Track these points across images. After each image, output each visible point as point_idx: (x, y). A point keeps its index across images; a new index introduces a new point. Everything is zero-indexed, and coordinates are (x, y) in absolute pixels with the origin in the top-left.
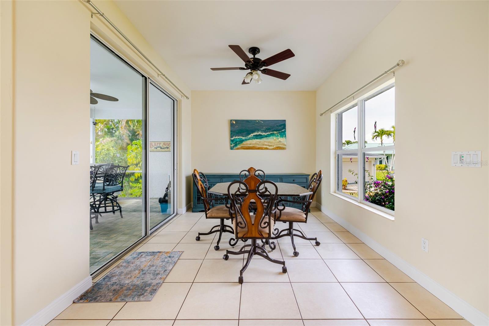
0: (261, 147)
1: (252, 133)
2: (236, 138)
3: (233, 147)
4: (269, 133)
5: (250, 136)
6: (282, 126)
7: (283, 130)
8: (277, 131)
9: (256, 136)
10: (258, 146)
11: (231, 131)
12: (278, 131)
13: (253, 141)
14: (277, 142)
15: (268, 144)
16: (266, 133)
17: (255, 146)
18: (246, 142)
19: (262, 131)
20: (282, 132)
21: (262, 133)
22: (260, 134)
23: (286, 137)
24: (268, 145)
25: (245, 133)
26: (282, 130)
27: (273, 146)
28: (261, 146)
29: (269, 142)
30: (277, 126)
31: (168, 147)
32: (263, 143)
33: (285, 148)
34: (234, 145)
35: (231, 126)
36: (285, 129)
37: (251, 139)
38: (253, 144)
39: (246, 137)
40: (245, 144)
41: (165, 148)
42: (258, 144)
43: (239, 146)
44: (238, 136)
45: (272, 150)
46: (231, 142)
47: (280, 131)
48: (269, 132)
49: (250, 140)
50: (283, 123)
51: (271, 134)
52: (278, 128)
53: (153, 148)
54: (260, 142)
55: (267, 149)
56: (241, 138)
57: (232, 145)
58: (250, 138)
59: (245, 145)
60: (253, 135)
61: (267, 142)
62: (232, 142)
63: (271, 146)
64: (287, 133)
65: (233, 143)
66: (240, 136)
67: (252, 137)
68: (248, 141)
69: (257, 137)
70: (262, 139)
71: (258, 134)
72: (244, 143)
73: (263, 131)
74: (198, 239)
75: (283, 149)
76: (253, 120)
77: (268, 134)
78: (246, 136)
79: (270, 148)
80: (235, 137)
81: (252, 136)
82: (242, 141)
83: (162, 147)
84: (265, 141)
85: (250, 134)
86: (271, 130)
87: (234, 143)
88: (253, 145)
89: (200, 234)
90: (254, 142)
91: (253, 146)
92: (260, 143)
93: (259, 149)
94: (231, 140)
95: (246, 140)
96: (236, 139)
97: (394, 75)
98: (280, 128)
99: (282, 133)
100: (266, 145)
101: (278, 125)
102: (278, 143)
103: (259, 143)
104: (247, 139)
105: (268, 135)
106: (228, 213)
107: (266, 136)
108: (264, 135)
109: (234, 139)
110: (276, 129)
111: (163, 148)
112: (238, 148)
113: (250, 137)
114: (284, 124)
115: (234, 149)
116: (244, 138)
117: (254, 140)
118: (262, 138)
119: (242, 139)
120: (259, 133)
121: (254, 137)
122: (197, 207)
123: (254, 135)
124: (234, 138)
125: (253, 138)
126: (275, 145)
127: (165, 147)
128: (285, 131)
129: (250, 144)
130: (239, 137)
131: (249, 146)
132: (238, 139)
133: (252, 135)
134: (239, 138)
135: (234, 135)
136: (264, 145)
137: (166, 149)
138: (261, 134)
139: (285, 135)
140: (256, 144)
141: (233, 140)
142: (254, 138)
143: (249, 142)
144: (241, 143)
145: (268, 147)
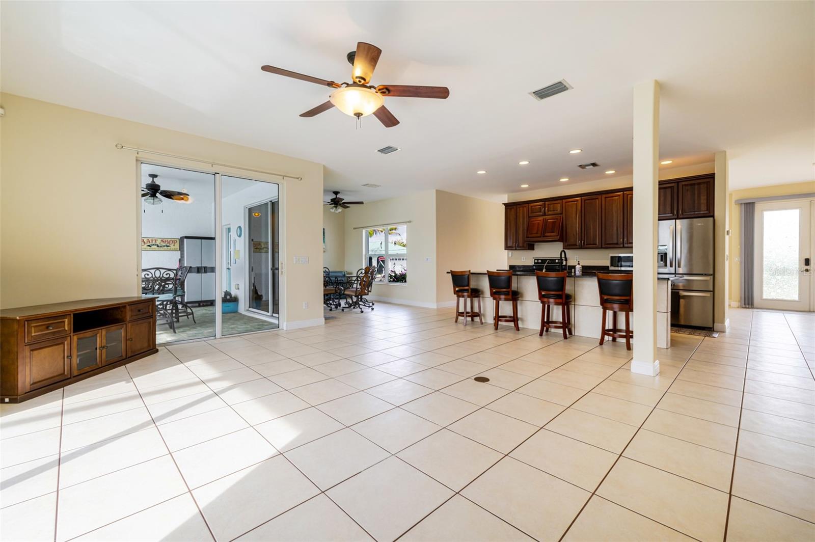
31: (168, 245)
41: (164, 246)
53: (146, 245)
83: (159, 245)
111: (161, 246)
127: (164, 244)
137: (166, 247)
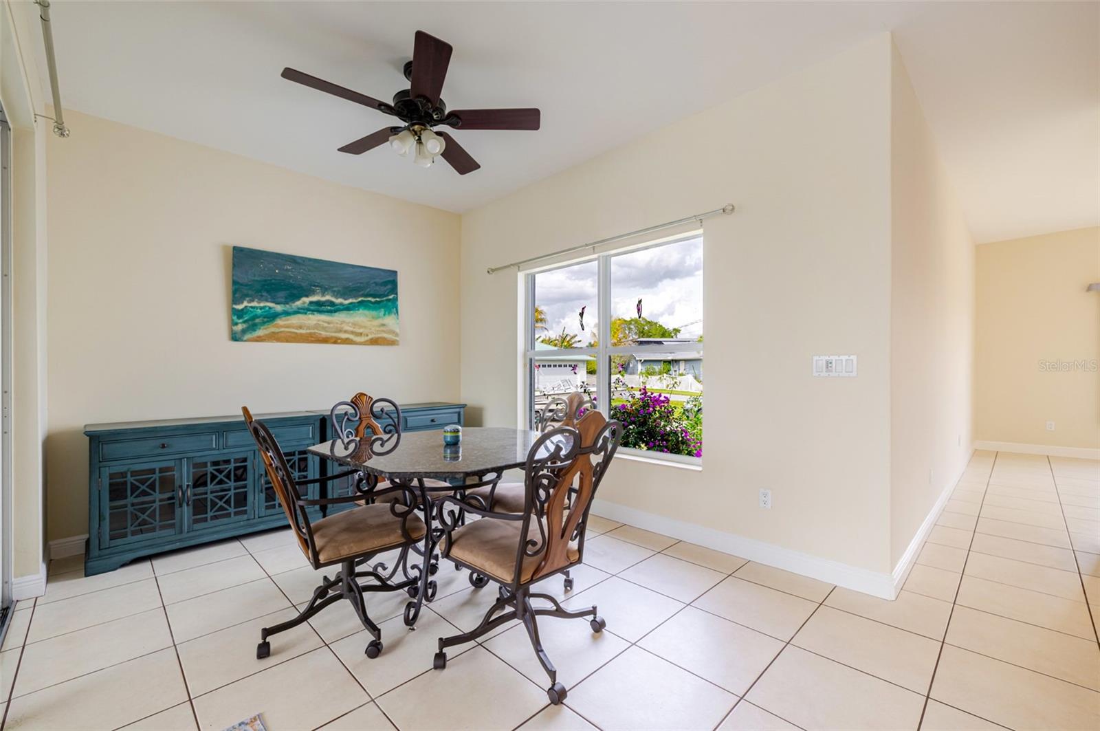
0: (332, 337)
1: (307, 296)
2: (253, 304)
3: (244, 331)
4: (354, 301)
5: (298, 303)
6: (389, 286)
7: (391, 297)
8: (375, 298)
9: (319, 303)
10: (324, 334)
11: (234, 283)
12: (379, 297)
13: (309, 319)
14: (377, 326)
15: (351, 329)
16: (345, 299)
17: (315, 333)
18: (288, 320)
19: (338, 294)
20: (389, 300)
21: (337, 298)
22: (328, 301)
23: (397, 312)
24: (352, 333)
25: (282, 294)
26: (387, 295)
27: (367, 335)
28: (333, 334)
29: (355, 324)
30: (376, 284)
32: (339, 326)
33: (397, 340)
34: (245, 326)
35: (234, 265)
36: (397, 294)
37: (300, 311)
38: (308, 328)
39: (288, 306)
40: (282, 327)
42: (324, 329)
43: (260, 332)
44: (260, 301)
45: (361, 346)
46: (235, 318)
47: (385, 299)
48: (356, 297)
49: (300, 315)
50: (391, 279)
51: (359, 302)
52: (377, 288)
54: (329, 323)
55: (347, 342)
56: (270, 308)
57: (240, 327)
58: (299, 309)
59: (282, 329)
60: (308, 302)
61: (350, 324)
62: (239, 317)
63: (361, 334)
64: (399, 303)
65: (241, 321)
66: (267, 301)
67: (306, 305)
68: (292, 316)
69: (319, 307)
70: (337, 314)
71: (323, 299)
72: (279, 322)
73: (339, 292)
74: (264, 651)
75: (392, 343)
76: (310, 260)
77: (351, 303)
78: (286, 303)
79: (358, 339)
80: (250, 302)
81: (304, 303)
82: (272, 317)
84: (343, 322)
85: (299, 298)
86: (361, 293)
87: (244, 322)
88: (308, 331)
89: (267, 632)
90: (310, 322)
91: (310, 334)
92: (332, 325)
93: (325, 340)
94: (233, 309)
95: (287, 313)
96: (252, 307)
97: (701, 226)
98: (383, 289)
99: (390, 304)
100: (346, 332)
101: (377, 280)
102: (377, 329)
103: (326, 325)
104: (290, 310)
105: (351, 306)
106: (400, 532)
107: (348, 308)
108: (341, 304)
109: (246, 307)
110: (372, 292)
112: (259, 337)
113: (300, 306)
114: (394, 280)
115: (245, 341)
116: (279, 308)
117: (310, 316)
118: (336, 311)
119: (272, 311)
120: (328, 297)
121: (312, 308)
122: (107, 551)
123: (311, 303)
124: (245, 304)
125: (308, 310)
126: (371, 333)
128: (396, 299)
129: (301, 327)
130: (262, 305)
131: (296, 333)
132: (261, 308)
133: (306, 300)
134: (265, 306)
135: (247, 295)
136: (340, 331)
138: (333, 299)
139: (397, 310)
140: (317, 326)
141: (242, 310)
142: (313, 311)
143: (295, 320)
144: (268, 322)
145: (351, 337)
